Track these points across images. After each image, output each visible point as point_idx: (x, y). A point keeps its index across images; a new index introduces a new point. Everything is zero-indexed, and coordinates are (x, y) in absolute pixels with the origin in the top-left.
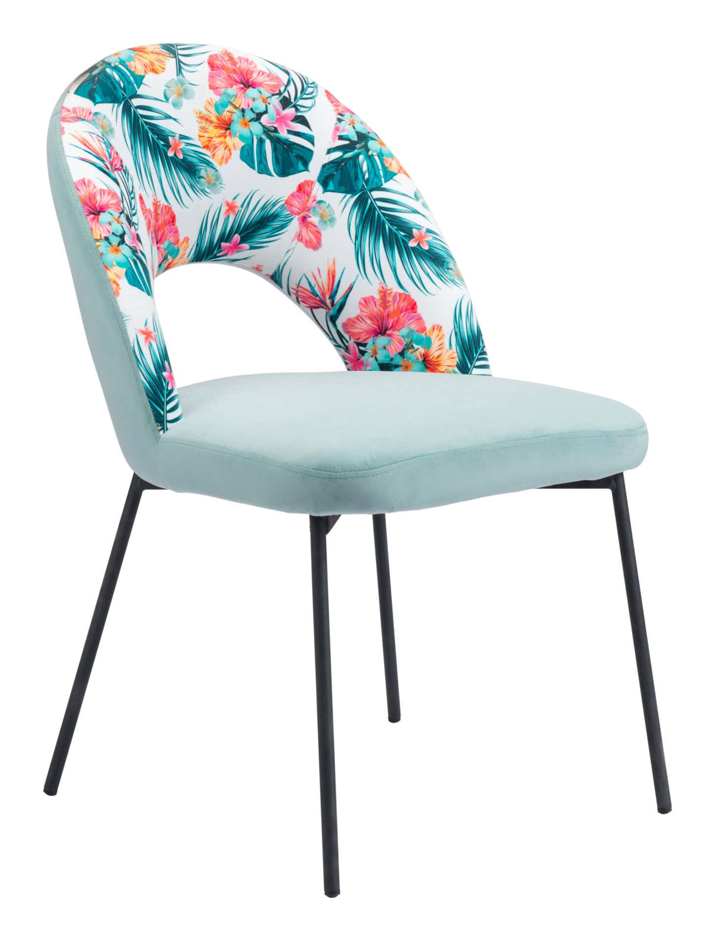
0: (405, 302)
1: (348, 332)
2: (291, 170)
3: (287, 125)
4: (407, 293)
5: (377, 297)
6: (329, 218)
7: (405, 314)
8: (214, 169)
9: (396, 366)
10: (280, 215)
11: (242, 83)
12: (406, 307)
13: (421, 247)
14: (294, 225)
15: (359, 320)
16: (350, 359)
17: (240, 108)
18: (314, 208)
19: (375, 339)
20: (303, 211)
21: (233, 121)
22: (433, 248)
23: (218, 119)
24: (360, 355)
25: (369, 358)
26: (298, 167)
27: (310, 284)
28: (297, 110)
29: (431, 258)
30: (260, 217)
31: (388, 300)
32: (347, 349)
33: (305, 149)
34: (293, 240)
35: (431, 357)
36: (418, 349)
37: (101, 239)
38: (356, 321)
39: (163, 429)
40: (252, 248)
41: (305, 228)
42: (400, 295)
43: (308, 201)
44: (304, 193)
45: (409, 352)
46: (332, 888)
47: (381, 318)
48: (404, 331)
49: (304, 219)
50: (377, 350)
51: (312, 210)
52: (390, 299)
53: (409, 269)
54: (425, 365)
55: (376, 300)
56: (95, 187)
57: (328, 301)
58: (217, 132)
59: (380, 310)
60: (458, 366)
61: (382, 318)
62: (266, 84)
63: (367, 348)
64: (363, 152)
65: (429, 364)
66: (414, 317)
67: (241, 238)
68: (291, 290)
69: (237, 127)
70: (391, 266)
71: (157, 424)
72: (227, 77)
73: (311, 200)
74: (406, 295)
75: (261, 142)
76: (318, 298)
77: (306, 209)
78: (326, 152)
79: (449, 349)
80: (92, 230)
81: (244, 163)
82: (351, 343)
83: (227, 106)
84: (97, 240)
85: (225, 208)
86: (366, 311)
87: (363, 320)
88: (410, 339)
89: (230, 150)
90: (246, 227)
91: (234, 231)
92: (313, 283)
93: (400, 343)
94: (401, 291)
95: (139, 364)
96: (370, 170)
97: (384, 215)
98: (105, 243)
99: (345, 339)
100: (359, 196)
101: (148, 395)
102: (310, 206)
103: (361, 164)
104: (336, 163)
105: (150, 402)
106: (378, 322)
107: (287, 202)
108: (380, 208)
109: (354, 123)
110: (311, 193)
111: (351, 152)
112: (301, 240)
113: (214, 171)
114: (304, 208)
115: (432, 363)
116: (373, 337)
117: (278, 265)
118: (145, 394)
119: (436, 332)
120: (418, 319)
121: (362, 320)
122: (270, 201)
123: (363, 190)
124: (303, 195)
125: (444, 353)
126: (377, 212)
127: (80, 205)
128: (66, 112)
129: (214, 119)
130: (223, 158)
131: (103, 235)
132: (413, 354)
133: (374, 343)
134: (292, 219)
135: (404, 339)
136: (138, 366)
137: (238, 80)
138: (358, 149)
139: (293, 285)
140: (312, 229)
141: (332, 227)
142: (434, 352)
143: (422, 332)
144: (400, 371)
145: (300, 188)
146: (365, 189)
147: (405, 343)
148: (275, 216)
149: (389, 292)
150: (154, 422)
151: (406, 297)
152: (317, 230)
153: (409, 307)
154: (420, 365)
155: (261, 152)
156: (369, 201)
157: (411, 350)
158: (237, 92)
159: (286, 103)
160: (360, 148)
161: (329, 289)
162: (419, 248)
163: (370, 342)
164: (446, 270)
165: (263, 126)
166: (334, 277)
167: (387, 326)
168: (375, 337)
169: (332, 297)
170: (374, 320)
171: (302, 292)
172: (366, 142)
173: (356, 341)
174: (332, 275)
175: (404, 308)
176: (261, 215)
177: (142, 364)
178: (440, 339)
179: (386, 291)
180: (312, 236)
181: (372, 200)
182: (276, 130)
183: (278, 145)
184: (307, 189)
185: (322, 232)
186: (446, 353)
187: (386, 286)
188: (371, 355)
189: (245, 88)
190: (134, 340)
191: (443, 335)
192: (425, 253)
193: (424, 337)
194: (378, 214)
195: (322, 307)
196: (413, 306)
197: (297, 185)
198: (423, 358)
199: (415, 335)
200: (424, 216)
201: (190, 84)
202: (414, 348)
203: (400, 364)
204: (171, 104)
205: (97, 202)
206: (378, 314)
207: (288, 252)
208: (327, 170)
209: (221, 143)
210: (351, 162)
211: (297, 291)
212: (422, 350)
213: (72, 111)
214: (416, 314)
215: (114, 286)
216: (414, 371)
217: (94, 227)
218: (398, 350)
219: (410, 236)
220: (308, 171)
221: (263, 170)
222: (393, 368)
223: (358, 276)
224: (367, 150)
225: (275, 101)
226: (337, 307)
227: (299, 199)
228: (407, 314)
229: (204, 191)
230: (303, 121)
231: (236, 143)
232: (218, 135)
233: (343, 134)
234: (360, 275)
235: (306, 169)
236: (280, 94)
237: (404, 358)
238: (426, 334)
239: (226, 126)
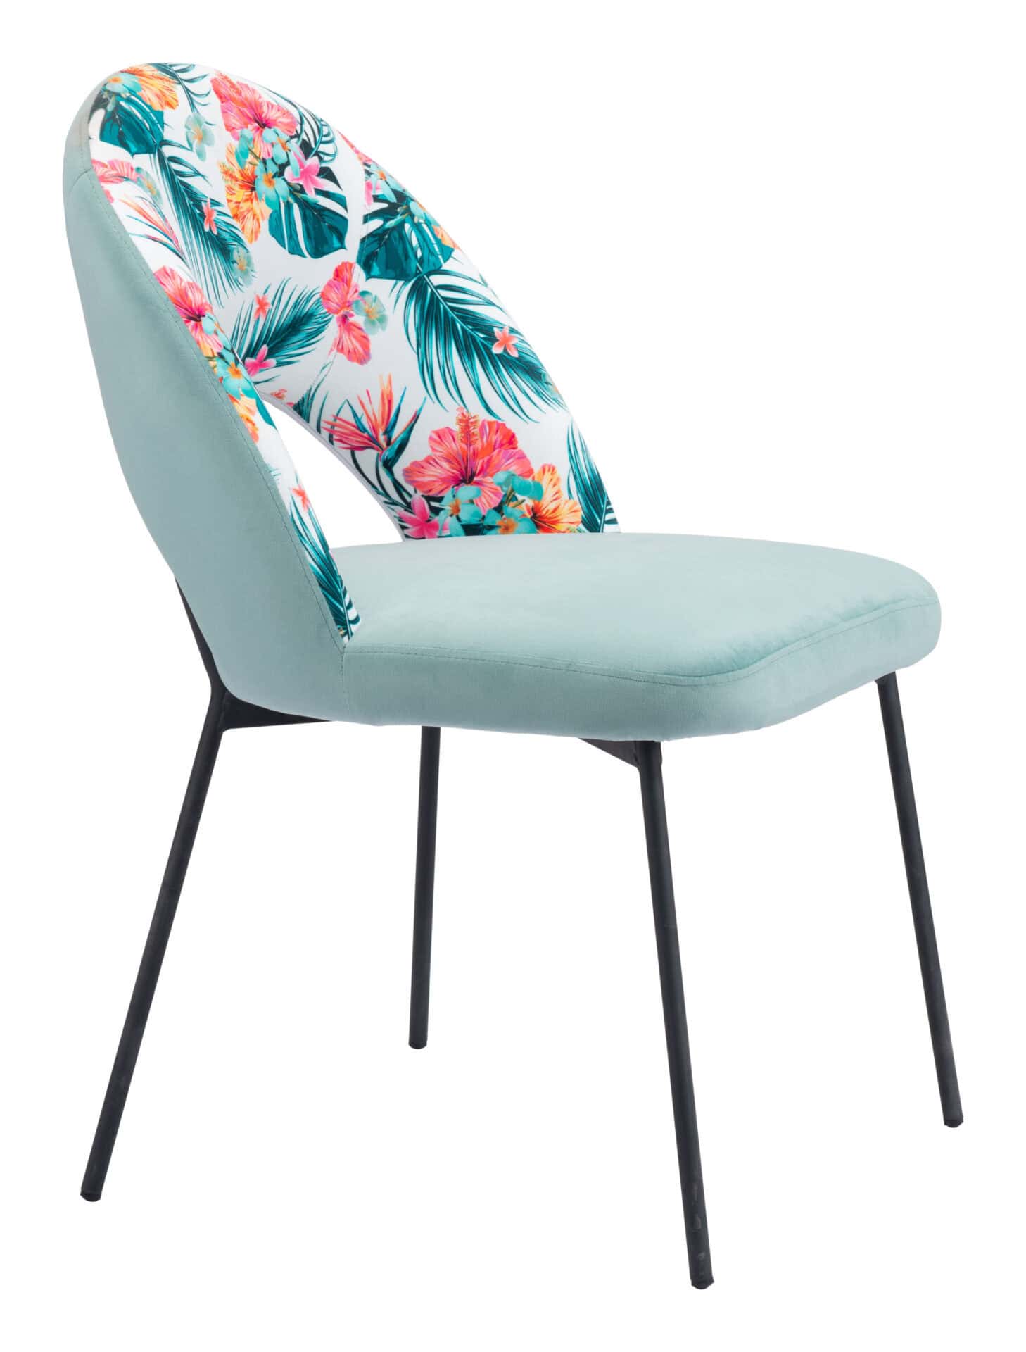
0: (498, 433)
1: (412, 482)
2: (326, 248)
3: (314, 182)
4: (500, 421)
5: (456, 428)
6: (378, 316)
7: (500, 451)
8: (245, 248)
9: (491, 528)
10: (315, 314)
11: (256, 121)
12: (501, 441)
13: (509, 354)
14: (332, 330)
15: (430, 464)
16: (412, 522)
17: (261, 158)
18: (357, 302)
19: (457, 489)
20: (342, 308)
21: (256, 177)
22: (523, 355)
23: (242, 175)
24: (432, 515)
25: (447, 517)
26: (333, 244)
27: (355, 414)
28: (321, 159)
29: (524, 369)
30: (292, 319)
31: (473, 433)
32: (409, 507)
33: (336, 217)
34: (332, 350)
35: (544, 512)
36: (524, 501)
37: (214, 357)
38: (425, 465)
39: (347, 633)
40: (280, 364)
41: (346, 332)
42: (490, 423)
43: (348, 293)
44: (343, 280)
45: (509, 506)
46: (701, 1276)
47: (463, 459)
48: (500, 476)
49: (344, 319)
50: (461, 507)
51: (354, 306)
52: (476, 431)
53: (498, 386)
54: (535, 523)
55: (454, 433)
56: (181, 280)
57: (382, 439)
58: (244, 195)
59: (461, 447)
60: (583, 522)
61: (465, 459)
62: (280, 122)
63: (443, 503)
64: (407, 218)
65: (541, 522)
66: (514, 455)
67: (269, 350)
68: (323, 424)
69: (261, 186)
70: (471, 382)
71: (339, 626)
72: (238, 112)
73: (351, 291)
74: (499, 425)
75: (289, 206)
76: (365, 435)
77: (347, 304)
78: (361, 220)
79: (568, 498)
80: (198, 343)
81: (274, 239)
82: (417, 498)
83: (246, 157)
84: (210, 359)
85: (256, 306)
86: (441, 450)
87: (437, 463)
88: (510, 487)
89: (258, 220)
90: (277, 334)
91: (262, 341)
92: (360, 412)
93: (496, 494)
94: (491, 418)
95: (303, 541)
96: (421, 243)
97: (453, 309)
98: (218, 363)
99: (405, 490)
100: (414, 285)
101: (320, 585)
102: (351, 300)
103: (409, 238)
104: (376, 236)
105: (325, 596)
106: (460, 464)
107: (323, 295)
108: (446, 299)
109: (385, 178)
110: (350, 280)
111: (393, 219)
112: (341, 350)
113: (245, 251)
114: (344, 303)
115: (545, 520)
116: (453, 487)
117: (309, 389)
118: (317, 583)
119: (548, 476)
120: (518, 458)
121: (435, 464)
122: (304, 293)
123: (418, 274)
124: (341, 283)
125: (562, 505)
126: (441, 306)
127: (172, 307)
128: (101, 169)
129: (238, 175)
130: (252, 231)
131: (216, 351)
132: (516, 508)
133: (454, 496)
134: (330, 319)
135: (501, 487)
136: (302, 543)
137: (251, 117)
138: (401, 215)
139: (328, 416)
140: (355, 334)
141: (383, 329)
142: (548, 505)
143: (528, 476)
144: (497, 534)
145: (338, 273)
146: (420, 272)
147: (503, 493)
148: (309, 317)
149: (472, 420)
150: (334, 623)
151: (500, 427)
152: (363, 334)
153: (505, 441)
154: (529, 524)
155: (290, 223)
156: (429, 290)
157: (512, 504)
158: (254, 134)
159: (307, 149)
160: (403, 214)
161: (383, 422)
162: (506, 355)
163: (448, 495)
164: (545, 385)
165: (289, 184)
166: (390, 402)
167: (474, 470)
168: (455, 488)
169: (388, 432)
170: (453, 462)
171: (340, 426)
172: (407, 204)
173: (426, 495)
174: (388, 400)
175: (498, 443)
176: (294, 314)
177: (307, 540)
178: (555, 485)
179: (469, 419)
180: (357, 344)
181: (433, 288)
182: (302, 191)
183: (308, 212)
184: (346, 274)
185: (371, 337)
186: (565, 504)
187: (468, 412)
188: (450, 513)
189: (261, 129)
190: (290, 504)
191: (558, 479)
192: (515, 362)
193: (532, 483)
194: (444, 307)
195: (372, 448)
196: (511, 440)
197: (333, 270)
198: (532, 514)
199: (518, 481)
200: (501, 309)
201: (207, 123)
202: (516, 499)
203: (496, 524)
204: (195, 154)
205: (191, 302)
206: (459, 455)
207: (324, 368)
208: (367, 246)
209: (249, 210)
210: (396, 234)
211: (333, 426)
212: (530, 503)
213: (109, 166)
214: (515, 451)
215: (249, 425)
216: (520, 533)
217: (200, 339)
218: (492, 503)
219: (492, 338)
220: (345, 248)
221: (295, 250)
222: (485, 531)
223: (425, 399)
224: (412, 216)
225: (294, 145)
226: (396, 446)
227: (336, 291)
228: (503, 451)
229: (236, 281)
230: (327, 174)
231: (262, 209)
232: (244, 198)
233: (378, 193)
234: (428, 397)
235: (342, 246)
236: (298, 136)
237: (503, 514)
238: (533, 478)
239: (250, 184)
